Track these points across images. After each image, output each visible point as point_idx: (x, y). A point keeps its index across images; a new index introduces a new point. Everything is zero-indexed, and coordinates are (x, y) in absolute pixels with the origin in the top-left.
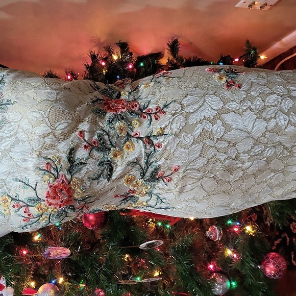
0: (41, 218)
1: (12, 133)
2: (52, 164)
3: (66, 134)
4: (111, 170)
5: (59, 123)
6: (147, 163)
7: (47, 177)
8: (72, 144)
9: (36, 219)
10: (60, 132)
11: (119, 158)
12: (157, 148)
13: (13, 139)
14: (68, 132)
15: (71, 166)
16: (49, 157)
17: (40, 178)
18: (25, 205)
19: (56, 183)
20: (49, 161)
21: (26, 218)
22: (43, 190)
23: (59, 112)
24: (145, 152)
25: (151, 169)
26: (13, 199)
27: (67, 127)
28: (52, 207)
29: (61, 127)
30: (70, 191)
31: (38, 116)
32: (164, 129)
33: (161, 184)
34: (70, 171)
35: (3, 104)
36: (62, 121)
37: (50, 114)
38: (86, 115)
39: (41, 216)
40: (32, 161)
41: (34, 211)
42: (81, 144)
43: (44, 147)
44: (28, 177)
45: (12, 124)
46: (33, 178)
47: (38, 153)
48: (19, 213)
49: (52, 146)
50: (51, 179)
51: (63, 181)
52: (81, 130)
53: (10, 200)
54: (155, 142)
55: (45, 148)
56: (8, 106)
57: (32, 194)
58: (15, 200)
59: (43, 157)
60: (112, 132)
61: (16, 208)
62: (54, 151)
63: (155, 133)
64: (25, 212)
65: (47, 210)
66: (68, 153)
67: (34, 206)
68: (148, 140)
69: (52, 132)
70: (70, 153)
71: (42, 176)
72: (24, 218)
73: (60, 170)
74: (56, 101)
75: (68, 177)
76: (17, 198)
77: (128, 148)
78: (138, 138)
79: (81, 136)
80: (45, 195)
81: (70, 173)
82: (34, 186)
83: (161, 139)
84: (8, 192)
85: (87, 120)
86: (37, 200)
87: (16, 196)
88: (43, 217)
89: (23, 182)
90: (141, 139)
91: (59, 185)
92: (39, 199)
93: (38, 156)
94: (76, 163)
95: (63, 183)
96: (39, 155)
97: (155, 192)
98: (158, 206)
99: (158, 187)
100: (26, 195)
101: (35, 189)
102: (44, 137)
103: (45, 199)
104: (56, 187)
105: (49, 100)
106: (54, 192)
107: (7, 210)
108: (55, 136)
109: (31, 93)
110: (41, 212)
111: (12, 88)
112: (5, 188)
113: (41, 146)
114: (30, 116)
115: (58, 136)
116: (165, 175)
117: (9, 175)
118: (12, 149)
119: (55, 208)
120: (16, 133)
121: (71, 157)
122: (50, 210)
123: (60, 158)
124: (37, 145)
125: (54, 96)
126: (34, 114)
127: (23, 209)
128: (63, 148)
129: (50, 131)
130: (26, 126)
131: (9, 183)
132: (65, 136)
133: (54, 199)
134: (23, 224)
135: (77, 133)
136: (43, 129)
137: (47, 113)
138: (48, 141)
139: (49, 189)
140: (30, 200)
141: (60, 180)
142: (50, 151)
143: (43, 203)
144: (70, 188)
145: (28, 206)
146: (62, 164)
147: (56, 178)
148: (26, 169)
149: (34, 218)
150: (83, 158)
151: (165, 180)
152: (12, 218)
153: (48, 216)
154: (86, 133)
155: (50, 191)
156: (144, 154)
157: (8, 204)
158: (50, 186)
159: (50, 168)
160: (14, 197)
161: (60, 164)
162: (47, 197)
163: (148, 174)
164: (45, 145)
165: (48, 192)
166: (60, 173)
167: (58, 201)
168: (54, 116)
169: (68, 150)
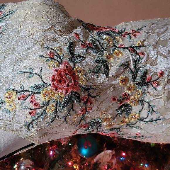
0: (48, 107)
2: (55, 53)
4: (107, 68)
5: (57, 22)
6: (135, 67)
8: (70, 39)
10: (58, 29)
11: (112, 60)
12: (141, 56)
15: (72, 57)
16: (50, 47)
19: (60, 68)
20: (51, 50)
21: (32, 109)
23: (56, 14)
24: (133, 60)
25: (140, 74)
26: (18, 92)
28: (59, 91)
29: (59, 25)
32: (143, 42)
33: (150, 89)
36: (60, 21)
39: (48, 104)
41: (40, 99)
42: (78, 42)
44: (32, 67)
48: (25, 104)
49: (53, 39)
50: (55, 64)
51: (67, 67)
52: (76, 33)
53: (14, 93)
54: (138, 51)
55: (47, 40)
57: (38, 81)
59: (46, 48)
60: (102, 41)
61: (22, 100)
62: (55, 43)
63: (137, 45)
64: (31, 102)
65: (53, 95)
66: (68, 46)
67: (40, 93)
68: (132, 49)
69: (52, 28)
70: (70, 47)
71: (46, 62)
72: (30, 111)
73: (63, 58)
75: (71, 64)
77: (118, 55)
78: (124, 48)
79: (77, 37)
80: (51, 78)
81: (73, 61)
82: (39, 74)
86: (43, 86)
87: (21, 88)
88: (50, 105)
89: (27, 72)
90: (127, 48)
92: (45, 84)
93: (41, 46)
99: (148, 93)
100: (30, 84)
101: (40, 76)
102: (45, 31)
103: (51, 83)
104: (61, 71)
105: (47, 4)
106: (60, 75)
107: (13, 105)
108: (55, 31)
110: (48, 99)
116: (153, 80)
119: (62, 93)
121: (72, 50)
122: (57, 95)
123: (61, 49)
127: (28, 100)
133: (60, 82)
134: (29, 118)
137: (46, 12)
138: (50, 34)
139: (54, 73)
140: (36, 87)
142: (51, 42)
143: (49, 87)
144: (74, 74)
145: (34, 93)
146: (64, 53)
147: (60, 63)
149: (41, 108)
150: (82, 53)
151: (154, 85)
153: (55, 105)
155: (56, 75)
157: (13, 98)
158: (56, 70)
159: (53, 55)
161: (62, 53)
162: (52, 81)
163: (138, 78)
164: (47, 37)
165: (54, 75)
166: (63, 60)
167: (64, 85)
168: (52, 15)
169: (67, 43)
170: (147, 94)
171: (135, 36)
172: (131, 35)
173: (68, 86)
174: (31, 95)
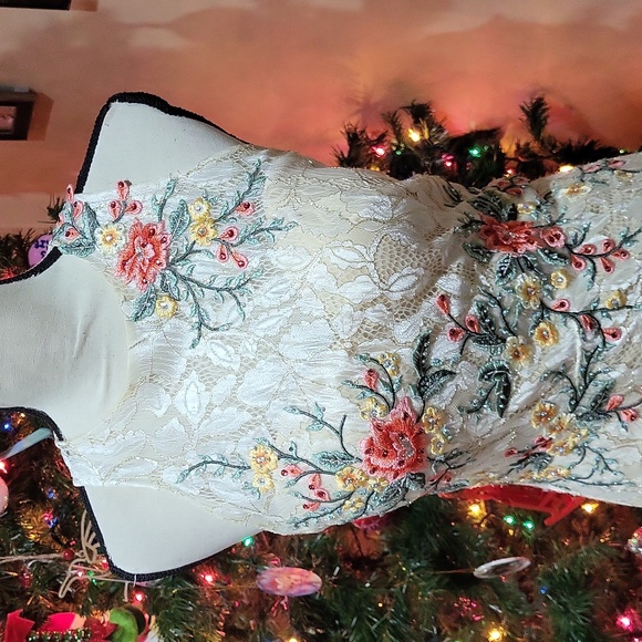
0: (347, 502)
1: (286, 297)
2: (381, 373)
3: (412, 301)
4: (507, 391)
5: (398, 275)
6: (585, 374)
7: (369, 404)
8: (425, 325)
9: (333, 505)
10: (398, 296)
11: (523, 362)
12: (609, 338)
13: (287, 312)
14: (416, 297)
15: (423, 379)
16: (372, 355)
17: (352, 406)
18: (314, 469)
19: (389, 420)
20: (373, 365)
21: (310, 500)
22: (359, 435)
23: (399, 250)
24: (583, 349)
25: (593, 390)
26: (281, 456)
27: (414, 286)
28: (379, 475)
29: (402, 284)
30: (420, 439)
31: (352, 256)
32: (626, 292)
33: (612, 426)
34: (420, 390)
35: (262, 230)
36: (405, 271)
37: (380, 254)
38: (451, 258)
39: (349, 497)
40: (336, 365)
41: (334, 485)
42: (444, 325)
43: (363, 331)
44: (321, 404)
45: (287, 276)
46: (335, 405)
47: (348, 345)
48: (296, 488)
49: (380, 331)
50: (378, 409)
51: (406, 415)
52: (443, 293)
53: (274, 457)
54: (606, 324)
55: (366, 335)
56: (276, 233)
57: (332, 445)
58: (287, 456)
59: (361, 357)
60: (508, 300)
61: (290, 477)
62: (385, 341)
63: (605, 305)
64: (311, 487)
65: (364, 484)
66: (416, 347)
67: (334, 474)
68: (589, 320)
69: (381, 297)
70: (421, 348)
71: (357, 401)
72: (306, 502)
73: (399, 388)
74: (392, 222)
75: (417, 404)
76: (293, 453)
77: (544, 338)
78: (566, 314)
79: (443, 307)
80: (363, 446)
81: (422, 394)
82: (337, 426)
83: (620, 317)
84: (270, 439)
85: (455, 270)
86: (344, 459)
87: (291, 449)
88: (353, 499)
89: (309, 415)
90: (574, 316)
91: (397, 422)
92: (347, 457)
93: (350, 354)
94: (431, 372)
95: (404, 419)
96: (351, 352)
97: (595, 444)
98: (597, 477)
99: (605, 433)
100: (315, 445)
101: (340, 433)
102: (363, 307)
103: (364, 456)
104: (390, 428)
105: (376, 220)
106: (385, 440)
107: (268, 481)
108: (388, 305)
109: (333, 202)
110: (349, 488)
111: (285, 192)
112: (264, 429)
113: (355, 330)
114: (332, 257)
115: (394, 306)
116: (624, 404)
117: (274, 396)
118: (285, 337)
119: (384, 479)
120: (294, 298)
121: (424, 358)
122: (371, 482)
123: (398, 361)
124: (347, 327)
125: (385, 210)
126: (342, 252)
127: (307, 480)
128: (405, 334)
129: (378, 292)
130: (320, 282)
131: (275, 415)
132: (409, 306)
133: (385, 456)
134: (302, 514)
135: (434, 300)
136: (360, 289)
137: (373, 249)
138: (372, 316)
139: (372, 433)
140: (326, 458)
141: (399, 411)
142: (376, 342)
143: (357, 465)
144: (421, 432)
145: (319, 471)
146: (402, 372)
147: (390, 407)
148: (320, 383)
149: (331, 501)
150: (449, 360)
151: (624, 417)
152: (276, 500)
153: (364, 498)
154: (453, 301)
155: (376, 439)
156: (579, 354)
157: (269, 466)
158: (378, 427)
159: (374, 380)
160: (286, 451)
161: (398, 372)
162: (367, 452)
163: (586, 402)
164: (365, 326)
165: (372, 439)
166: (398, 395)
167: (393, 463)
168: (387, 259)
169: (416, 340)
170: (602, 436)
171: (608, 269)
172: (598, 262)
173: (401, 463)
174: (311, 472)
